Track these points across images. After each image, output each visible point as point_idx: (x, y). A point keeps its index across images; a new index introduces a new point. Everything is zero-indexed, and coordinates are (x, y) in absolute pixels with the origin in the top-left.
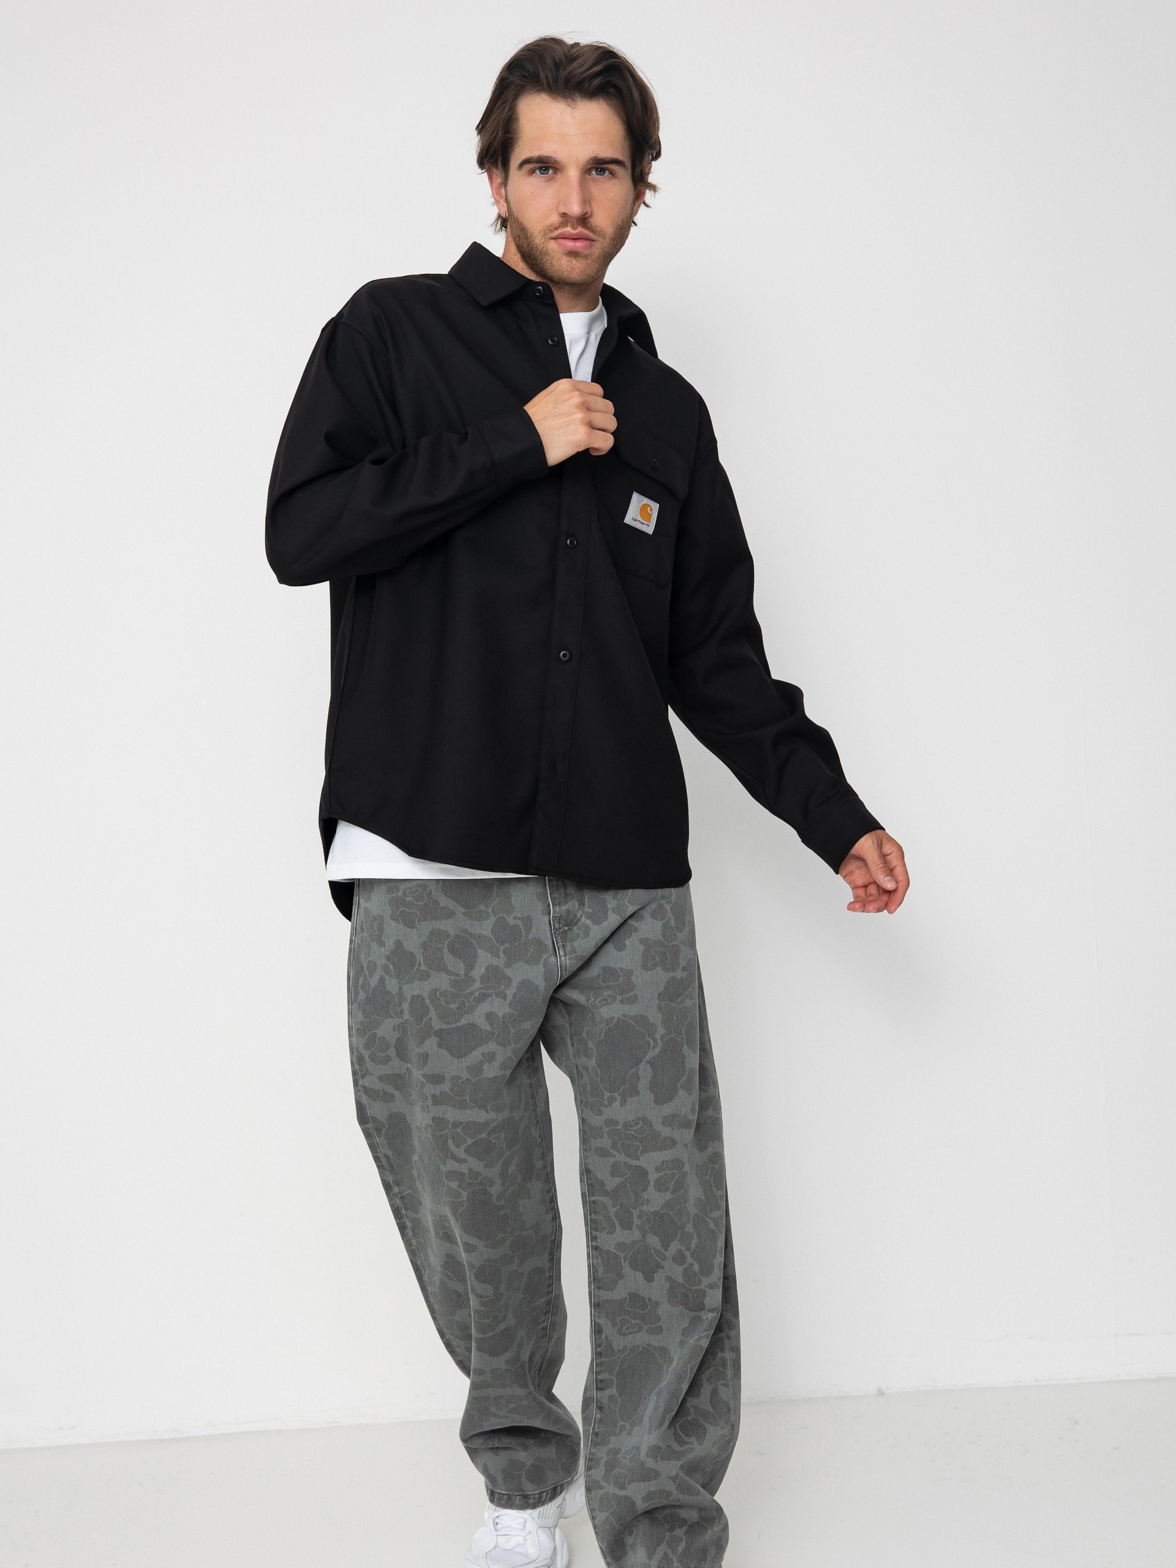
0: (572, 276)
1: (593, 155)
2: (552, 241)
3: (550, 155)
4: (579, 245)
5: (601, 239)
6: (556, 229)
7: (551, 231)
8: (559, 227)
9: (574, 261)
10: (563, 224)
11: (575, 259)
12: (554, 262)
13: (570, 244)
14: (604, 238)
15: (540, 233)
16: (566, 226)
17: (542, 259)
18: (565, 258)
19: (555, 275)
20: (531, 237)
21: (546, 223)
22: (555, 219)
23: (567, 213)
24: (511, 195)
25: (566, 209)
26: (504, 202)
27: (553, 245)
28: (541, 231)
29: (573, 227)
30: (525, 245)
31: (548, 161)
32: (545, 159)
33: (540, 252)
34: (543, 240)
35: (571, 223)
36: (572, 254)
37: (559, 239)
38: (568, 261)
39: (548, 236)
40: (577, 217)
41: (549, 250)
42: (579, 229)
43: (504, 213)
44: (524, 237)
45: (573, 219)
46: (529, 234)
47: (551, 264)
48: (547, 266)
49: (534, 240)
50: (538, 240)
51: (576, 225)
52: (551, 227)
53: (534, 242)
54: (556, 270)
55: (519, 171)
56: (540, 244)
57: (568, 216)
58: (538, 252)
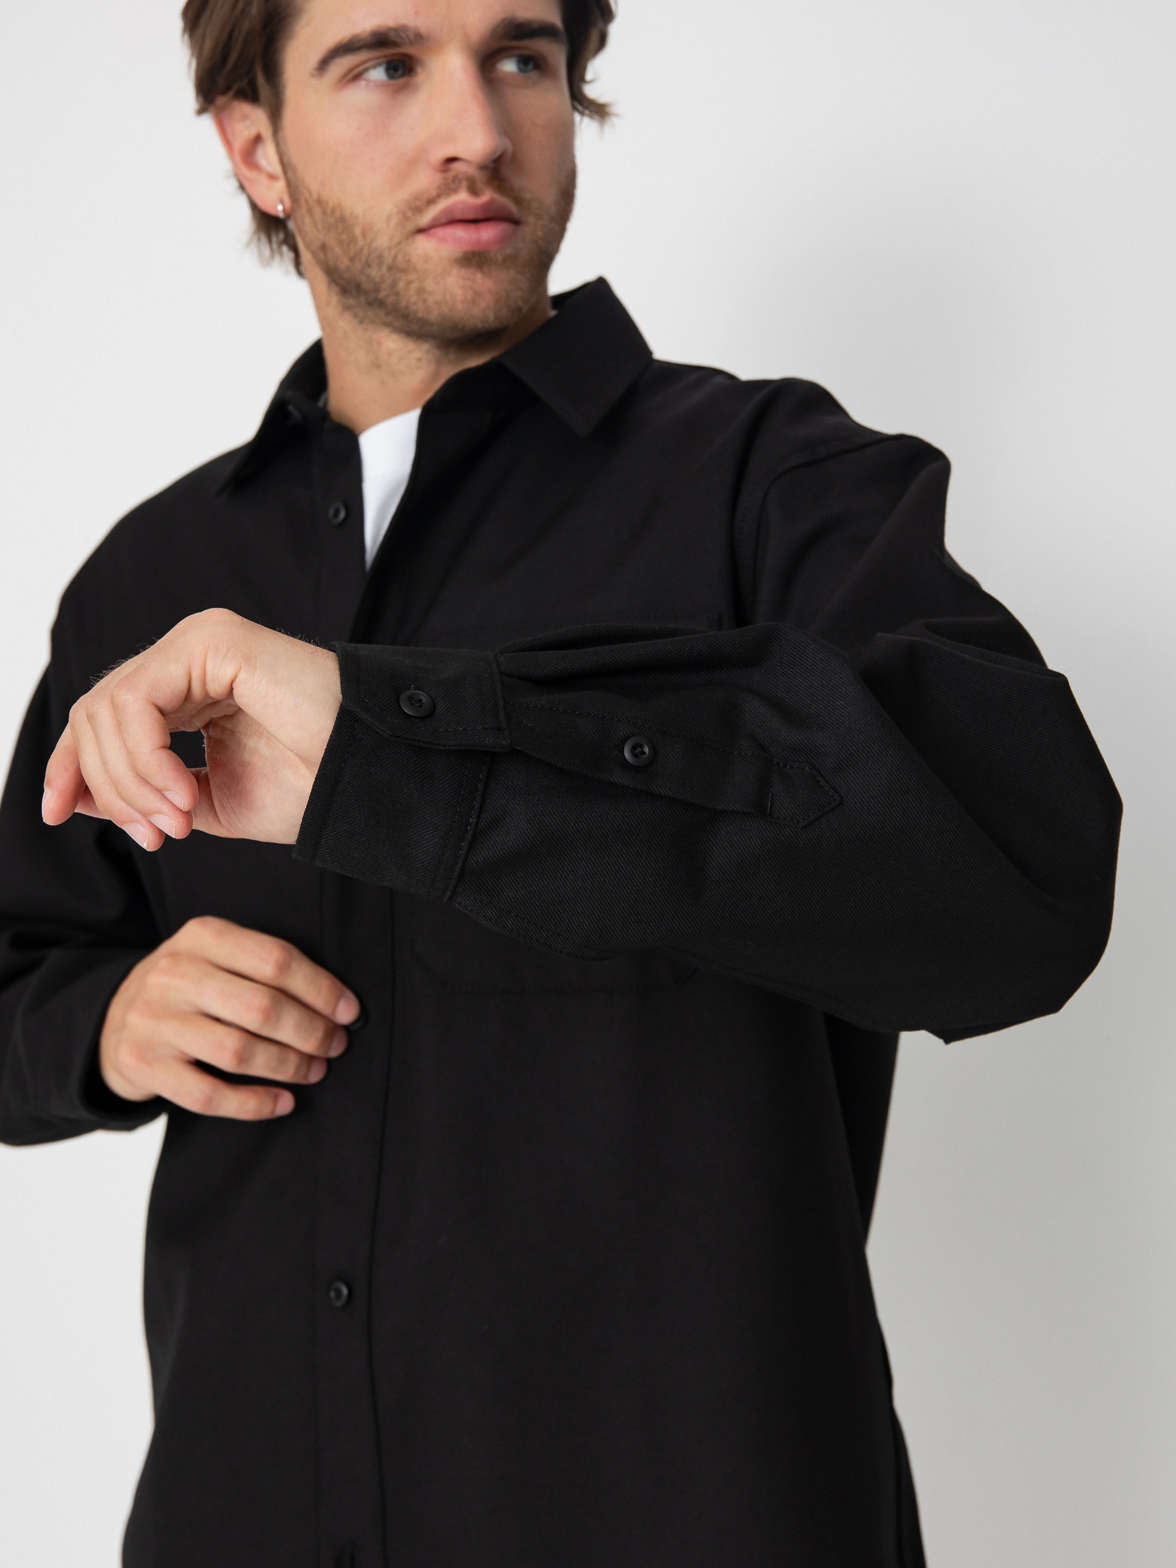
1: (501, 16)
2: (421, 238)
3: (403, 21)
4: (488, 233)
5: (532, 220)
6: (431, 201)
7: (418, 210)
8: (438, 195)
9: (479, 276)
10: (447, 189)
11: (482, 271)
12: (430, 285)
13: (461, 233)
14: (540, 216)
15: (388, 221)
16: (455, 191)
17: (394, 284)
18: (455, 272)
19: (433, 316)
20: (364, 235)
21: (405, 193)
22: (425, 180)
23: (452, 160)
24: (295, 155)
25: (450, 152)
26: (272, 177)
27: (424, 246)
28: (389, 218)
29: (474, 191)
30: (344, 263)
31: (398, 40)
32: (392, 35)
33: (390, 269)
34: (396, 240)
35: (464, 184)
36: (475, 259)
37: (441, 232)
38: (464, 278)
39: (410, 226)
40: (482, 167)
41: (414, 260)
42: (487, 195)
43: (276, 207)
44: (341, 242)
45: (471, 170)
46: (358, 231)
47: (421, 291)
48: (410, 299)
49: (373, 240)
50: (384, 238)
51: (480, 185)
52: (419, 203)
53: (374, 245)
54: (437, 303)
55: (314, 82)
56: (390, 248)
57: (456, 166)
58: (384, 269)
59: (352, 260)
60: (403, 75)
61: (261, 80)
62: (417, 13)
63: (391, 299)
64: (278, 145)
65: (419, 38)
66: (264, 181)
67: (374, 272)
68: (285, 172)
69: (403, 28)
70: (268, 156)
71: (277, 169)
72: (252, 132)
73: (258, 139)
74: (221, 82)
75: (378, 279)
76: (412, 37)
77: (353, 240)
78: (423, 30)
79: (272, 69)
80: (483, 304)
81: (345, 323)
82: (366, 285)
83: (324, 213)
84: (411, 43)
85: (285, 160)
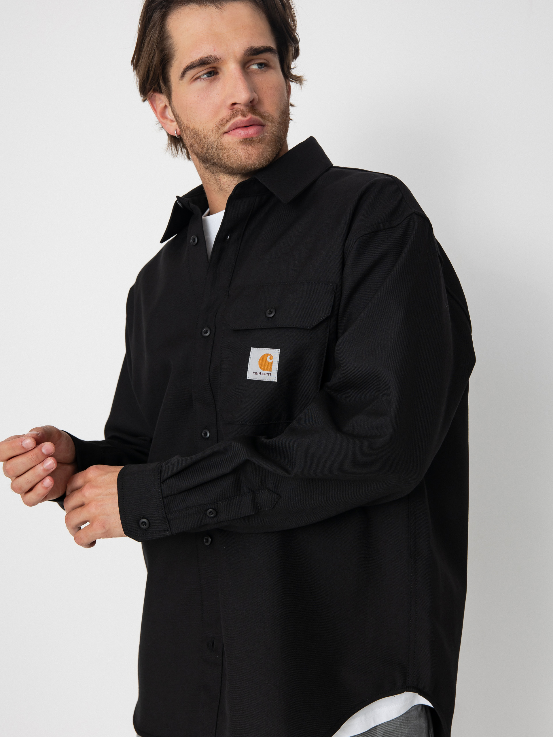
0: (250, 162)
1: (248, 47)
2: (226, 136)
3: (210, 54)
4: (251, 131)
5: (270, 124)
6: (228, 121)
7: (223, 125)
8: (230, 118)
9: (250, 148)
10: (233, 115)
11: (251, 145)
12: (231, 153)
13: (243, 133)
14: (272, 122)
15: (213, 131)
16: (237, 116)
17: (218, 155)
18: (240, 147)
19: (234, 166)
20: (204, 138)
21: (218, 119)
22: (225, 113)
23: (235, 104)
24: (178, 111)
25: (233, 101)
26: (172, 121)
27: (227, 138)
28: (213, 129)
29: (244, 115)
30: (200, 150)
31: (209, 61)
32: (206, 59)
33: (216, 149)
34: (216, 137)
35: (240, 113)
36: (247, 141)
37: (232, 132)
38: (244, 149)
39: (221, 131)
40: (246, 105)
41: (224, 144)
42: (250, 116)
43: (175, 132)
44: (197, 142)
45: (242, 108)
46: (202, 137)
47: (228, 156)
48: (225, 160)
49: (208, 139)
50: (212, 138)
51: (246, 113)
52: (223, 122)
53: (209, 141)
54: (235, 160)
55: (181, 82)
56: (215, 141)
57: (236, 106)
58: (214, 149)
59: (202, 148)
60: (214, 75)
61: (162, 85)
62: (215, 50)
63: (219, 161)
64: (171, 108)
65: (217, 59)
66: (169, 123)
67: (210, 152)
68: (175, 118)
69: (211, 56)
70: (169, 113)
71: (173, 118)
72: (162, 105)
73: (166, 107)
74: (148, 86)
75: (212, 154)
76: (214, 59)
77: (201, 140)
78: (218, 56)
79: (166, 80)
80: (253, 159)
81: (207, 175)
82: (209, 158)
83: (189, 131)
84: (214, 62)
85: (175, 114)
